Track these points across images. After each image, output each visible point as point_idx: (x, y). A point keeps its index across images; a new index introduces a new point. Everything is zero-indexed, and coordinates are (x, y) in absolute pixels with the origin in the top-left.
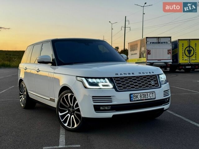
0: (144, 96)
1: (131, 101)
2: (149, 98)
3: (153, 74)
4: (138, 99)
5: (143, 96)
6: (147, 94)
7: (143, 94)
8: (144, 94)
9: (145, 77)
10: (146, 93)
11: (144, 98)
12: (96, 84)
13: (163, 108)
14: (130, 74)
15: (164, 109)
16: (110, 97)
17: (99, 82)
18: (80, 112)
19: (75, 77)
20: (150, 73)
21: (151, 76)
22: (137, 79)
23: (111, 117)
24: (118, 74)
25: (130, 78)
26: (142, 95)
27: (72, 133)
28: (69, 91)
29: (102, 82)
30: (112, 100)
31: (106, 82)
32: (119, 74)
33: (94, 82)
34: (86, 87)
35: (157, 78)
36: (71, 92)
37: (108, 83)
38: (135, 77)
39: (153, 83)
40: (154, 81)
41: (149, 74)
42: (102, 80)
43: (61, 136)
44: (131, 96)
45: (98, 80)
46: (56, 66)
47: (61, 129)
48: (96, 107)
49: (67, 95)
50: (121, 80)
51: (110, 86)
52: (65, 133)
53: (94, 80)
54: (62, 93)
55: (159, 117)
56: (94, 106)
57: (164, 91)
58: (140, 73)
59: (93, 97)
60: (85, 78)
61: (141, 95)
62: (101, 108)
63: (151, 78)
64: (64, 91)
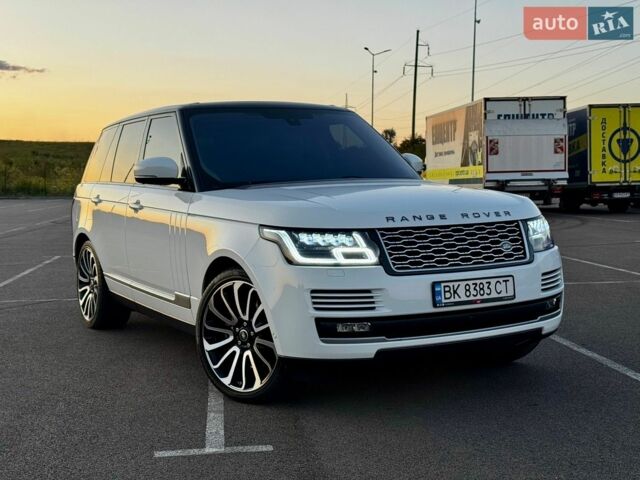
0: (478, 288)
1: (435, 306)
2: (494, 295)
3: (508, 218)
4: (457, 299)
5: (475, 289)
6: (489, 283)
7: (476, 284)
8: (478, 282)
9: (481, 227)
10: (484, 281)
11: (479, 297)
12: (325, 252)
13: (540, 329)
14: (433, 218)
15: (544, 332)
16: (368, 291)
17: (335, 244)
18: (270, 339)
19: (256, 229)
20: (497, 214)
21: (501, 226)
22: (457, 236)
23: (372, 356)
24: (393, 219)
25: (433, 230)
26: (472, 287)
27: (245, 407)
28: (235, 272)
29: (344, 245)
30: (373, 303)
31: (356, 245)
32: (398, 218)
33: (318, 245)
34: (290, 261)
35: (520, 230)
36: (244, 276)
37: (363, 247)
38: (448, 227)
39: (506, 246)
40: (512, 241)
41: (493, 219)
42: (342, 238)
43: (211, 415)
44: (437, 289)
45: (329, 238)
46: (194, 191)
47: (211, 394)
48: (322, 323)
49: (231, 287)
50: (405, 239)
51: (366, 257)
52: (222, 409)
53: (318, 239)
54: (216, 280)
55: (524, 358)
56: (318, 321)
57: (544, 274)
58: (465, 215)
59: (313, 291)
60: (289, 230)
61: (467, 286)
62: (340, 328)
63: (501, 232)
64: (220, 273)
